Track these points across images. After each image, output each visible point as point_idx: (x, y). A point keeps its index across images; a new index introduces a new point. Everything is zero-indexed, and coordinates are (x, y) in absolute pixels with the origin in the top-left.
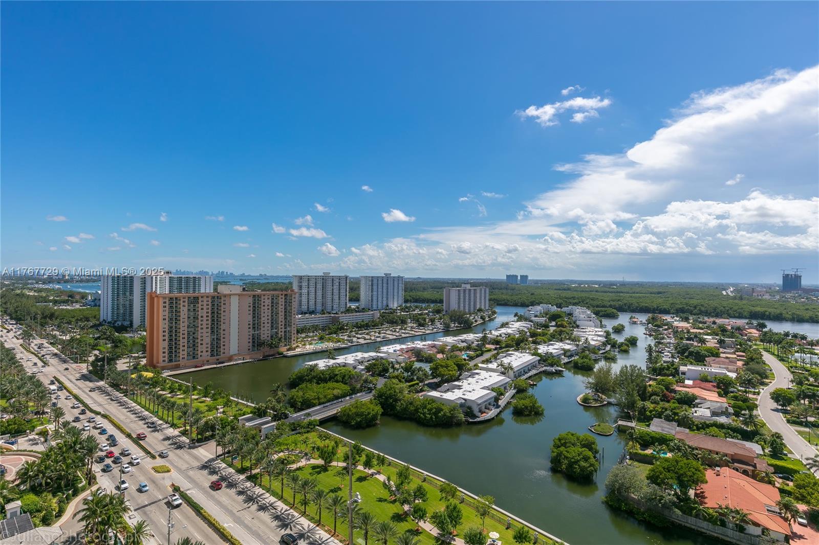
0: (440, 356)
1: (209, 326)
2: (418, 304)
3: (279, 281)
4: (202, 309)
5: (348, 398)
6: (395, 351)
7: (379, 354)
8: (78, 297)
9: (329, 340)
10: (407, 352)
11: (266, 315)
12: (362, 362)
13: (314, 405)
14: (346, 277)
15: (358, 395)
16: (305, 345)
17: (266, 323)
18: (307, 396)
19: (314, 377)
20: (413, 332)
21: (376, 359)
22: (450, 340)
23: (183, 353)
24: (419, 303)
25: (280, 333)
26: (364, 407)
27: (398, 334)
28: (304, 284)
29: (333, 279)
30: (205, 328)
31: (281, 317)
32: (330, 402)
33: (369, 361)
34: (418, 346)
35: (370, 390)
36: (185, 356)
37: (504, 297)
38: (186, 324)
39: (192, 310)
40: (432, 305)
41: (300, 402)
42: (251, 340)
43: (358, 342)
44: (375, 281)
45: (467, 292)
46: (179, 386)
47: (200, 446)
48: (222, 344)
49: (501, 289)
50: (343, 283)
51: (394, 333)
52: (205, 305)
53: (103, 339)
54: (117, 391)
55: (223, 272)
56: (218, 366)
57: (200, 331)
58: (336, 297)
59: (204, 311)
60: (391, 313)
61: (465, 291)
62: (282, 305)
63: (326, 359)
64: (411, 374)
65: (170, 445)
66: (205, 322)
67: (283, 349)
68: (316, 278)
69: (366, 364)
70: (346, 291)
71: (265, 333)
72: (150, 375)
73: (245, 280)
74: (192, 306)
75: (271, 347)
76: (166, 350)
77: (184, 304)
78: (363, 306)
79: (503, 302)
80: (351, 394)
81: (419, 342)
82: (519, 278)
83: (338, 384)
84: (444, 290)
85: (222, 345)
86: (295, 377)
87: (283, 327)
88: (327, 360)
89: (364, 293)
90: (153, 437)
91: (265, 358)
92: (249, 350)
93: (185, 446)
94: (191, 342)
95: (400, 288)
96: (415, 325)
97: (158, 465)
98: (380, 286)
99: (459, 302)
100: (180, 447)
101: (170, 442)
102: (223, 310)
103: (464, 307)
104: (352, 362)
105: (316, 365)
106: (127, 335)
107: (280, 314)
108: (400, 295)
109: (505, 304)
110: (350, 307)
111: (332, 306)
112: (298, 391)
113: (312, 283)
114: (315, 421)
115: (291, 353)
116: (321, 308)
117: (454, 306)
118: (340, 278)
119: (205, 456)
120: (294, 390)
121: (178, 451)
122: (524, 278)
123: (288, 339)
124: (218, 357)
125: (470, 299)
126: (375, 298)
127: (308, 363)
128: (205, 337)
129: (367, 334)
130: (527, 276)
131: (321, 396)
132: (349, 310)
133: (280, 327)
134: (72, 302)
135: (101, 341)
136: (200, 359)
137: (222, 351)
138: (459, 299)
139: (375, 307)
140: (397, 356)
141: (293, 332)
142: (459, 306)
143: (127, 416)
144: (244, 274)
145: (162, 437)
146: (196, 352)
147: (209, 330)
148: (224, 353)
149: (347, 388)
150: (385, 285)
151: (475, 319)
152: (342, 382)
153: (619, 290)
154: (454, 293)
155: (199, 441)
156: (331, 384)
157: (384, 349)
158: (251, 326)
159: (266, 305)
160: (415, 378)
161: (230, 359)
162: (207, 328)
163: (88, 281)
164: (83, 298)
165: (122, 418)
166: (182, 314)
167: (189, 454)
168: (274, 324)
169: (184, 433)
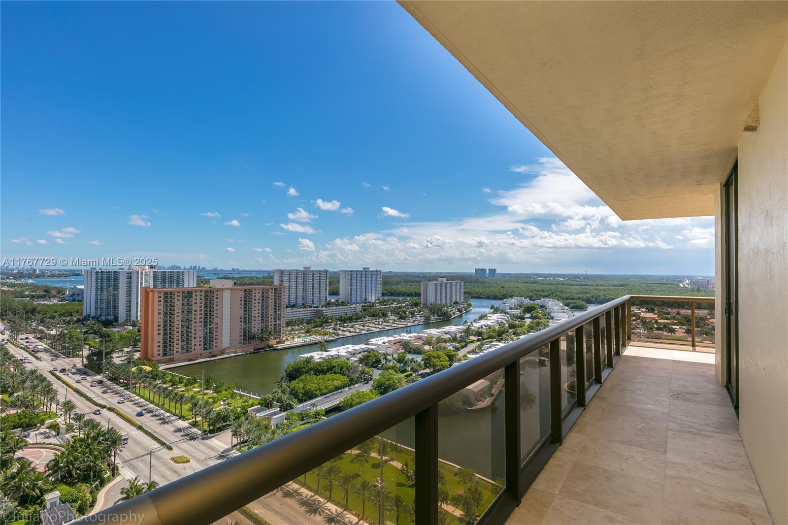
0: (427, 348)
1: (202, 320)
2: (395, 298)
3: (254, 275)
4: (196, 303)
5: (347, 389)
6: (384, 343)
7: (369, 346)
8: (54, 292)
9: (316, 333)
10: (395, 344)
11: (257, 308)
12: (354, 354)
13: (316, 396)
14: (327, 271)
15: (356, 385)
16: (294, 338)
17: (257, 317)
18: (308, 387)
19: (311, 369)
20: (395, 325)
21: (368, 351)
22: (434, 332)
23: (177, 347)
24: (395, 296)
25: (270, 327)
26: (367, 397)
27: (381, 327)
28: (286, 278)
29: (313, 273)
30: (198, 322)
31: (271, 311)
32: (330, 392)
33: (360, 353)
34: (405, 338)
35: (367, 381)
36: (179, 350)
37: (477, 290)
38: (180, 318)
39: (185, 304)
40: (408, 298)
41: (302, 393)
42: (242, 334)
43: (344, 335)
44: (354, 275)
45: (444, 285)
46: (180, 379)
47: (213, 437)
48: (215, 337)
49: (472, 282)
50: (323, 276)
51: (377, 326)
52: (198, 299)
53: (91, 334)
54: (117, 384)
55: (195, 267)
56: (212, 359)
57: (194, 325)
58: (316, 291)
59: (197, 305)
60: (371, 306)
61: (441, 284)
62: (272, 299)
63: (318, 351)
64: (404, 364)
65: (183, 436)
66: (198, 316)
67: (273, 342)
68: (297, 272)
69: (360, 356)
70: (326, 285)
71: (256, 326)
72: (148, 368)
73: (219, 274)
74: (186, 300)
75: (262, 340)
76: (161, 344)
77: (178, 298)
78: (342, 300)
79: (476, 295)
80: (350, 385)
81: (405, 334)
82: (488, 272)
83: (337, 375)
84: (422, 284)
85: (214, 339)
86: (291, 369)
87: (273, 320)
88: (320, 353)
89: (343, 287)
90: (165, 429)
91: (256, 351)
92: (240, 343)
93: (198, 437)
94: (185, 335)
95: (378, 282)
96: (397, 318)
97: (176, 456)
98: (359, 280)
99: (436, 296)
100: (193, 438)
101: (182, 433)
102: (215, 304)
103: (441, 300)
104: (345, 354)
105: (312, 357)
106: (115, 330)
107: (270, 307)
108: (378, 288)
109: (479, 297)
110: (330, 301)
111: (313, 300)
112: (298, 383)
113: (293, 277)
114: (321, 411)
115: (280, 346)
116: (301, 302)
117: (431, 299)
118: (320, 272)
119: (220, 446)
120: (294, 382)
121: (192, 442)
122: (493, 271)
123: (277, 332)
124: (211, 350)
125: (446, 293)
126: (354, 292)
127: (303, 356)
128: (198, 330)
129: (352, 327)
130: (495, 270)
131: (323, 387)
132: (329, 304)
133: (270, 320)
134: (50, 298)
135: (90, 336)
136: (193, 352)
137: (215, 345)
138: (436, 292)
139: (354, 300)
140: (386, 348)
141: (282, 325)
142: (436, 299)
143: (133, 409)
144: (216, 268)
145: (173, 429)
146: (190, 346)
147: (202, 324)
148: (216, 346)
149: (345, 379)
150: (363, 279)
151: (453, 312)
152: (340, 374)
153: (583, 283)
154: (431, 286)
155: (211, 432)
156: (328, 376)
157: (373, 341)
158: (242, 320)
159: (257, 300)
160: (408, 369)
161: (222, 353)
162: (201, 322)
163: (60, 276)
164: (59, 293)
165: (129, 411)
166: (176, 308)
167: (204, 445)
168: (264, 316)
169: (195, 424)
